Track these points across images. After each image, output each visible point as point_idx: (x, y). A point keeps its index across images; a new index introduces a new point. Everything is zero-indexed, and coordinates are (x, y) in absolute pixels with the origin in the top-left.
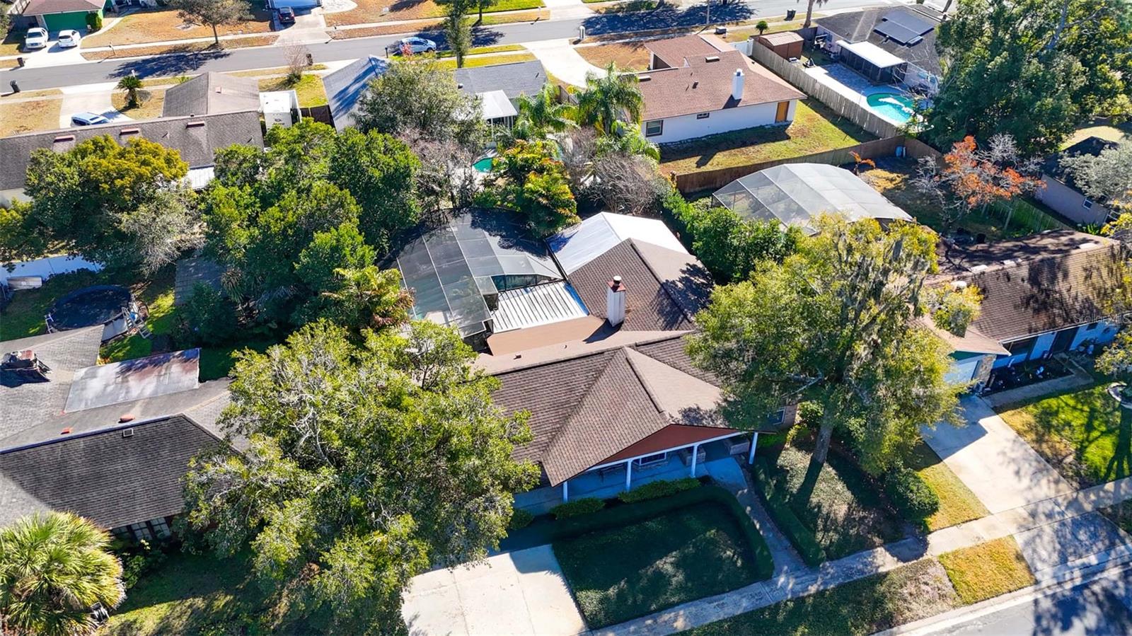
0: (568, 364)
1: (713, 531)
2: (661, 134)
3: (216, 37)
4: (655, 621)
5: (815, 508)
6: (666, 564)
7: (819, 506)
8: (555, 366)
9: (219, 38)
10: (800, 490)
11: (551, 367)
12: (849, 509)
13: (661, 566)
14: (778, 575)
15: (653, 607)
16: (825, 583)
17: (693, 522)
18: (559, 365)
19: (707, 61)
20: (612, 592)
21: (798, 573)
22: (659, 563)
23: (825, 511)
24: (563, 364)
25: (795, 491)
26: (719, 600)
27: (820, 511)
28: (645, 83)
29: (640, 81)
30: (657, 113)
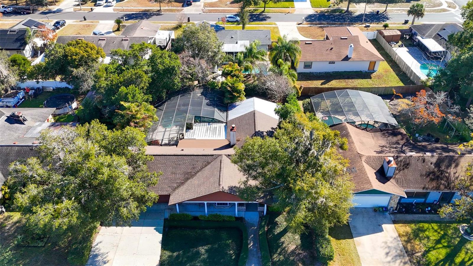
0: (197, 157)
1: (230, 241)
2: (311, 68)
5: (281, 243)
6: (202, 250)
7: (283, 243)
8: (191, 157)
9: (161, 8)
10: (278, 234)
11: (190, 157)
12: (296, 248)
13: (200, 249)
17: (224, 235)
18: (193, 157)
20: (175, 254)
22: (200, 248)
23: (284, 245)
24: (195, 157)
25: (276, 233)
27: (282, 245)
28: (309, 45)
29: (306, 44)
30: (309, 58)
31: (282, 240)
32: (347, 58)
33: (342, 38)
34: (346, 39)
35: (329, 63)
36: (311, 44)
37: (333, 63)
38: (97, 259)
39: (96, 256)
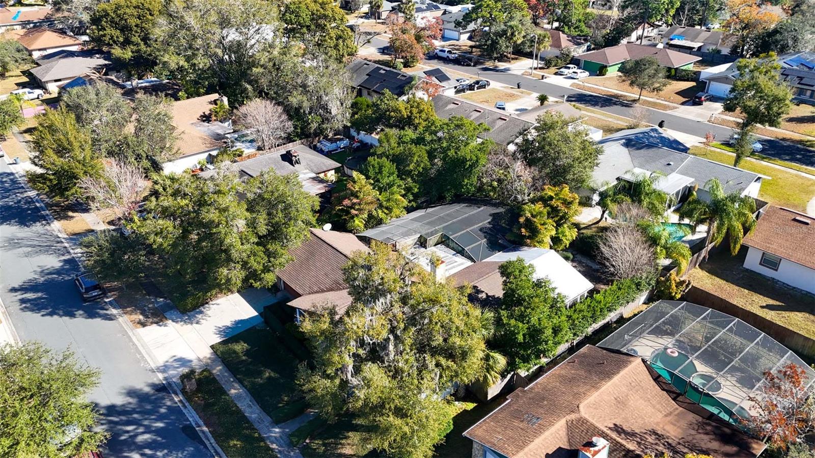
2: (776, 270)
4: (232, 382)
6: (267, 374)
9: (641, 97)
14: (280, 428)
21: (284, 437)
22: (268, 371)
27: (342, 439)
28: (799, 224)
29: (795, 220)
30: (776, 248)
31: (350, 434)
36: (807, 224)
38: (197, 316)
39: (201, 312)
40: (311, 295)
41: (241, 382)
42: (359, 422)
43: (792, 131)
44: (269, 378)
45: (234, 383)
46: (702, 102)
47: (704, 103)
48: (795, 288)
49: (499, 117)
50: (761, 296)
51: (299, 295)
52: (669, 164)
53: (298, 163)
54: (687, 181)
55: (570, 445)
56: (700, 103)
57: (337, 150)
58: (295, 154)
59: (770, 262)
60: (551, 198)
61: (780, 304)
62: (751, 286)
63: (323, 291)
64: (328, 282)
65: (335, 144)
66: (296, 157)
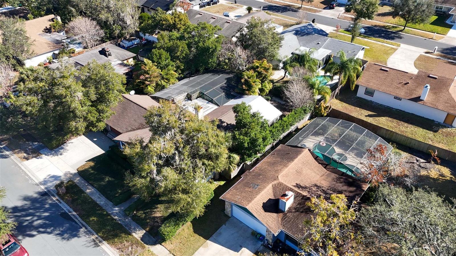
2: (373, 96)
3: (302, 5)
4: (87, 185)
6: (107, 179)
7: (156, 208)
9: (302, 6)
10: (161, 200)
12: (160, 217)
14: (118, 207)
15: (90, 182)
16: (120, 220)
19: (429, 77)
21: (121, 212)
22: (107, 177)
23: (155, 210)
26: (101, 196)
27: (154, 209)
28: (383, 72)
29: (381, 69)
30: (372, 85)
31: (159, 206)
32: (417, 99)
33: (430, 75)
34: (436, 78)
35: (394, 98)
36: (387, 71)
37: (400, 99)
38: (60, 150)
39: (62, 148)
40: (128, 133)
41: (92, 185)
42: (163, 199)
43: (380, 21)
44: (109, 181)
45: (88, 186)
46: (334, 7)
47: (335, 8)
48: (381, 105)
49: (226, 21)
50: (366, 111)
51: (120, 134)
52: (318, 44)
53: (110, 55)
54: (328, 52)
55: (275, 197)
56: (333, 8)
57: (133, 46)
58: (108, 50)
59: (369, 92)
60: (258, 67)
61: (375, 113)
62: (360, 106)
63: (134, 130)
64: (137, 125)
65: (131, 42)
66: (108, 51)
